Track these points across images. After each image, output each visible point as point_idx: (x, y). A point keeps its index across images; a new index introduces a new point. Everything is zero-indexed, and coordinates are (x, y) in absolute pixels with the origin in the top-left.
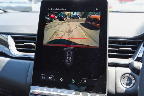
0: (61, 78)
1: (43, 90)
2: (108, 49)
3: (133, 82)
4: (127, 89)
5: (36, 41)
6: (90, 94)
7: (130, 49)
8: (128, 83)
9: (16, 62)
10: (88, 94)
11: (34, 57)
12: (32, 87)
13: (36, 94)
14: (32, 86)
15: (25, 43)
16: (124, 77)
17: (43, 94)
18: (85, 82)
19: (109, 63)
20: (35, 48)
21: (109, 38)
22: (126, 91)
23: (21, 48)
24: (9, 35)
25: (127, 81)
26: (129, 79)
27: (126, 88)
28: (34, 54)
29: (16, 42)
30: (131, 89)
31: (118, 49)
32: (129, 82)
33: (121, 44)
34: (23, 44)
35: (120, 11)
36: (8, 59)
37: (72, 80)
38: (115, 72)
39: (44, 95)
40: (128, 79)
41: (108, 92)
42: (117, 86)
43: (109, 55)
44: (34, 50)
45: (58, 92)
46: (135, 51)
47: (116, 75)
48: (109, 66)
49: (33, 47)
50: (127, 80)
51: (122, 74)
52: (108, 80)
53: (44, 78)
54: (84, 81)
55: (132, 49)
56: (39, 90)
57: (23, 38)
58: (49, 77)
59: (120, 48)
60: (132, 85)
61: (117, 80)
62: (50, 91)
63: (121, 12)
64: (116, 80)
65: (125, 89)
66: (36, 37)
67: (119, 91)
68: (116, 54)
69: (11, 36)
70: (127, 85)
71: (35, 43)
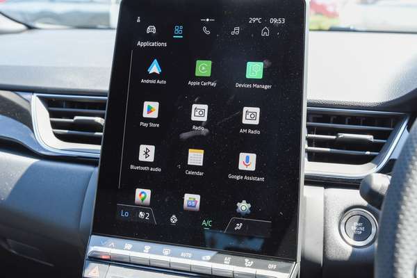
0: (174, 216)
1: (122, 248)
2: (305, 135)
3: (374, 230)
4: (356, 249)
5: (106, 112)
6: (252, 262)
7: (370, 137)
8: (361, 233)
9: (51, 169)
10: (247, 260)
11: (99, 156)
12: (94, 238)
13: (103, 257)
14: (93, 236)
15: (77, 118)
16: (349, 215)
17: (122, 258)
18: (239, 228)
19: (307, 177)
20: (102, 132)
21: (308, 106)
22: (353, 254)
23: (66, 131)
24: (35, 95)
25: (358, 227)
26: (364, 221)
27: (354, 246)
28: (99, 148)
29: (52, 114)
30: (367, 249)
31: (334, 137)
32: (363, 229)
33: (344, 124)
34: (73, 118)
35: (352, 28)
36: (29, 161)
37: (204, 223)
38: (325, 203)
39: (125, 260)
40: (359, 222)
41: (303, 258)
42: (327, 242)
43: (307, 151)
44: (99, 138)
45: (163, 255)
46: (384, 143)
47: (325, 209)
48: (307, 183)
49: (97, 127)
50: (356, 224)
51: (342, 208)
52: (304, 225)
53: (127, 214)
54: (236, 226)
55: (374, 138)
56: (112, 247)
57: (72, 104)
58: (141, 213)
59: (342, 135)
60: (370, 239)
61: (329, 225)
62: (141, 251)
64: (325, 223)
65: (350, 249)
66: (106, 100)
67: (334, 254)
68: (328, 150)
69: (41, 98)
70: (357, 237)
71: (102, 116)
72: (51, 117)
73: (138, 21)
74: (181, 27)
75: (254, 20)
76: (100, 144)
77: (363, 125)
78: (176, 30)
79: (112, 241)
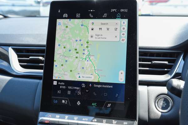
0: (79, 102)
1: (55, 117)
2: (138, 62)
3: (171, 105)
4: (163, 114)
5: (45, 54)
6: (116, 122)
7: (166, 62)
8: (165, 106)
9: (19, 81)
10: (113, 121)
11: (42, 75)
13: (46, 122)
14: (40, 112)
15: (31, 57)
16: (159, 98)
18: (109, 106)
19: (140, 81)
20: (43, 64)
21: (139, 49)
22: (162, 116)
23: (26, 64)
24: (10, 47)
25: (163, 103)
26: (166, 100)
27: (161, 112)
28: (42, 71)
29: (19, 56)
30: (168, 113)
31: (150, 63)
32: (166, 104)
33: (154, 57)
34: (29, 58)
35: (151, 14)
36: (9, 78)
37: (93, 104)
38: (148, 93)
39: (56, 123)
40: (164, 101)
41: (139, 119)
42: (150, 111)
43: (140, 70)
44: (42, 66)
45: (74, 120)
46: (173, 65)
47: (148, 96)
48: (140, 84)
49: (41, 61)
51: (156, 95)
52: (139, 104)
53: (56, 102)
55: (168, 63)
56: (50, 117)
57: (28, 51)
58: (63, 101)
59: (154, 62)
60: (169, 108)
61: (150, 103)
62: (64, 118)
63: (152, 16)
64: (148, 102)
65: (160, 114)
66: (45, 49)
67: (153, 116)
68: (148, 69)
69: (13, 49)
70: (163, 108)
71: (43, 56)
72: (18, 57)
73: (59, 12)
74: (79, 14)
75: (113, 10)
76: (43, 69)
77: (163, 57)
78: (77, 15)
79: (50, 114)
